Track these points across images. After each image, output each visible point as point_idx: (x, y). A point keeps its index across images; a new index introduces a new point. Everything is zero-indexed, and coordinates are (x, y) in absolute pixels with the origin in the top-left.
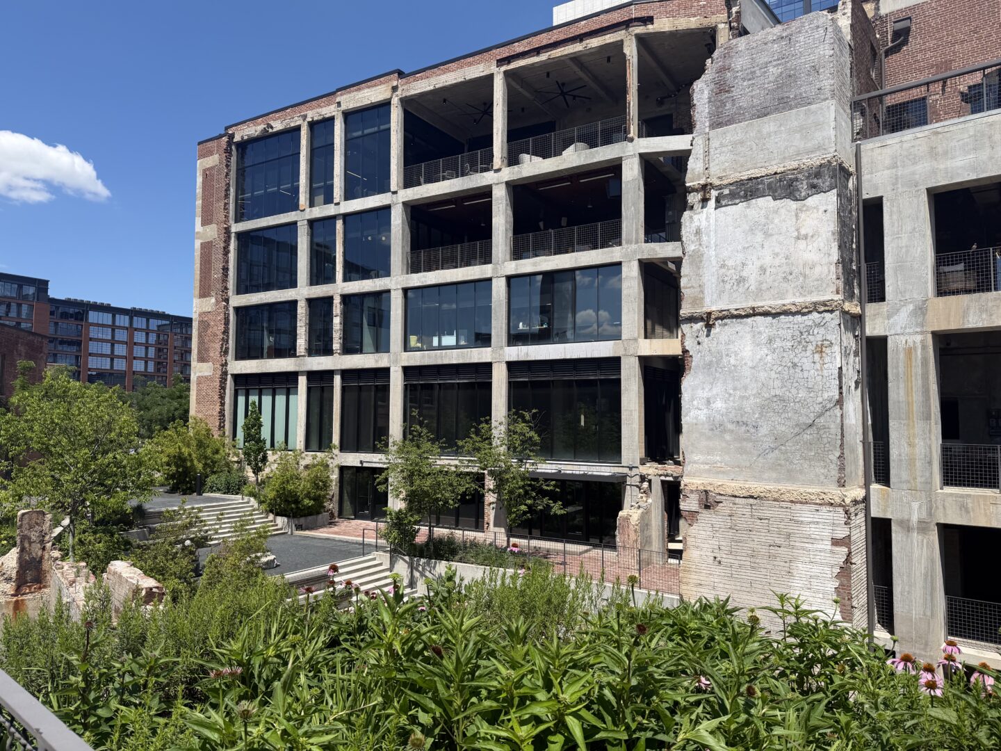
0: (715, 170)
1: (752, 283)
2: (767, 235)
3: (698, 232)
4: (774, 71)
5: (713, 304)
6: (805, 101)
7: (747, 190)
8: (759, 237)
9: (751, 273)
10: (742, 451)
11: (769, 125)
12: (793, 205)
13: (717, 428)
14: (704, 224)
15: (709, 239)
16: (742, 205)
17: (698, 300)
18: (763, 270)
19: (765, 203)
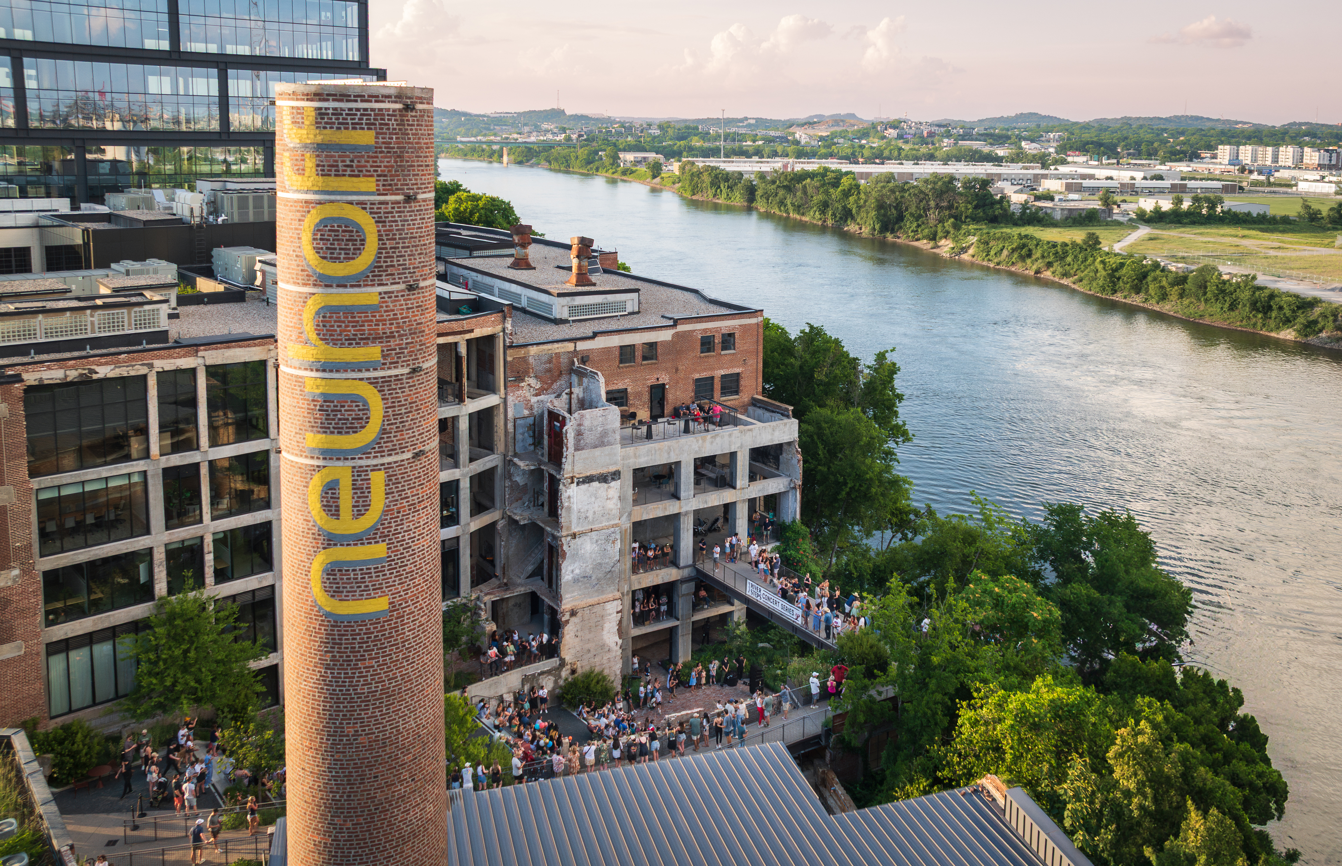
0: (577, 469)
1: (590, 518)
2: (596, 498)
3: (569, 497)
4: (600, 429)
5: (575, 529)
6: (610, 444)
7: (589, 480)
8: (593, 499)
9: (590, 514)
10: (586, 588)
11: (597, 452)
12: (605, 485)
13: (576, 581)
14: (571, 494)
15: (574, 500)
16: (587, 485)
17: (569, 528)
18: (595, 513)
19: (595, 484)
